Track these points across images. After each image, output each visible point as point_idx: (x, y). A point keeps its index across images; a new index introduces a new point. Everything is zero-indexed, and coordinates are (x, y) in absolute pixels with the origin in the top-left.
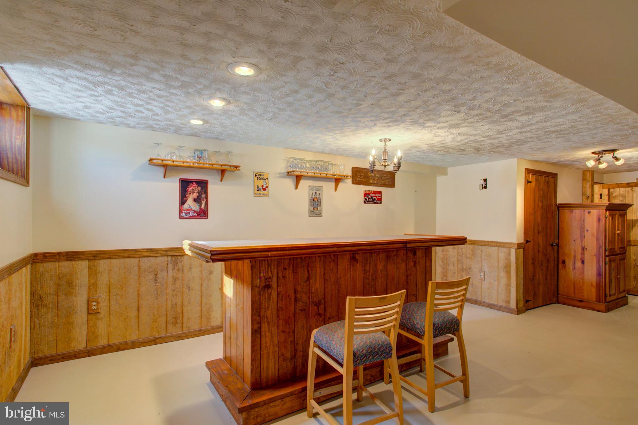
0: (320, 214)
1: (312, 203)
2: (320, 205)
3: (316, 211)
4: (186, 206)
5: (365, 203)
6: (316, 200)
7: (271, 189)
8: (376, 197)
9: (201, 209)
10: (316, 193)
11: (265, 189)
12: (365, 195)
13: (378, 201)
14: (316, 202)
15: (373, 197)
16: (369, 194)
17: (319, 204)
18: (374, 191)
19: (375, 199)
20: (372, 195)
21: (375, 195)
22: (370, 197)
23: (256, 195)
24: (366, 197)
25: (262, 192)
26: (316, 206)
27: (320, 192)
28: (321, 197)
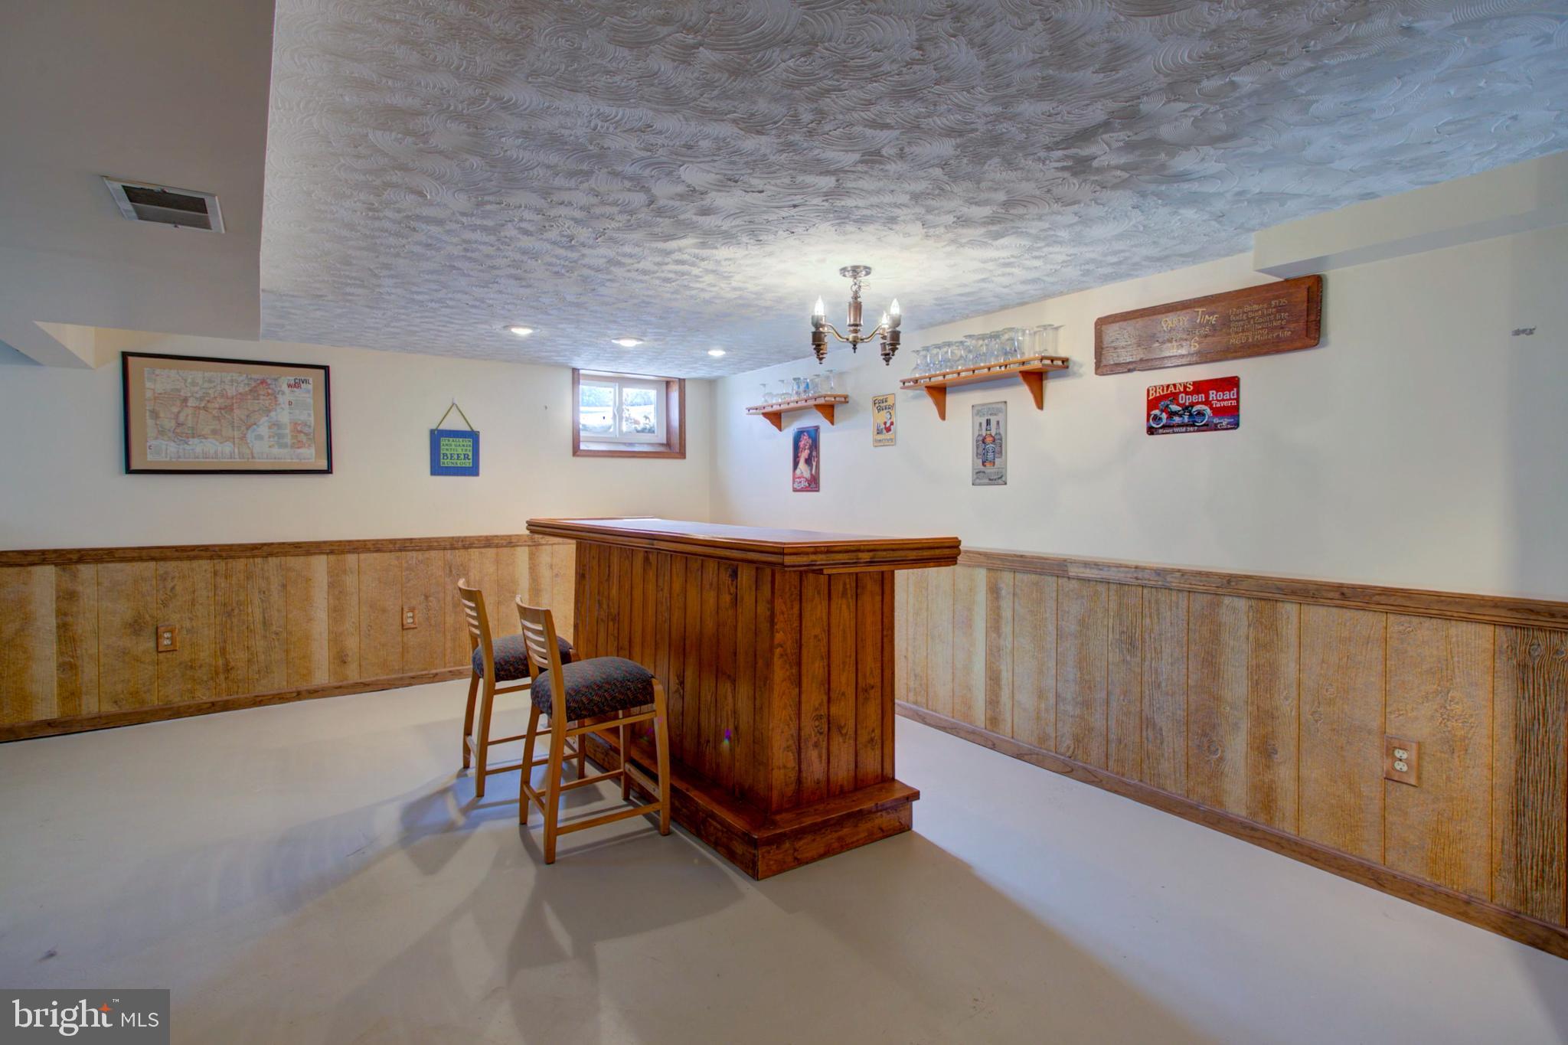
0: (999, 479)
1: (980, 450)
2: (1001, 452)
3: (989, 469)
4: (798, 472)
5: (1151, 431)
6: (989, 440)
7: (900, 427)
8: (1207, 402)
9: (812, 475)
10: (988, 422)
11: (888, 430)
12: (1152, 404)
13: (1216, 420)
14: (990, 446)
15: (1192, 405)
16: (1174, 397)
17: (997, 449)
18: (1195, 384)
19: (1200, 414)
20: (1183, 399)
21: (1202, 397)
22: (1174, 408)
23: (878, 443)
24: (1156, 412)
25: (886, 436)
26: (990, 456)
27: (1000, 417)
28: (1002, 431)
